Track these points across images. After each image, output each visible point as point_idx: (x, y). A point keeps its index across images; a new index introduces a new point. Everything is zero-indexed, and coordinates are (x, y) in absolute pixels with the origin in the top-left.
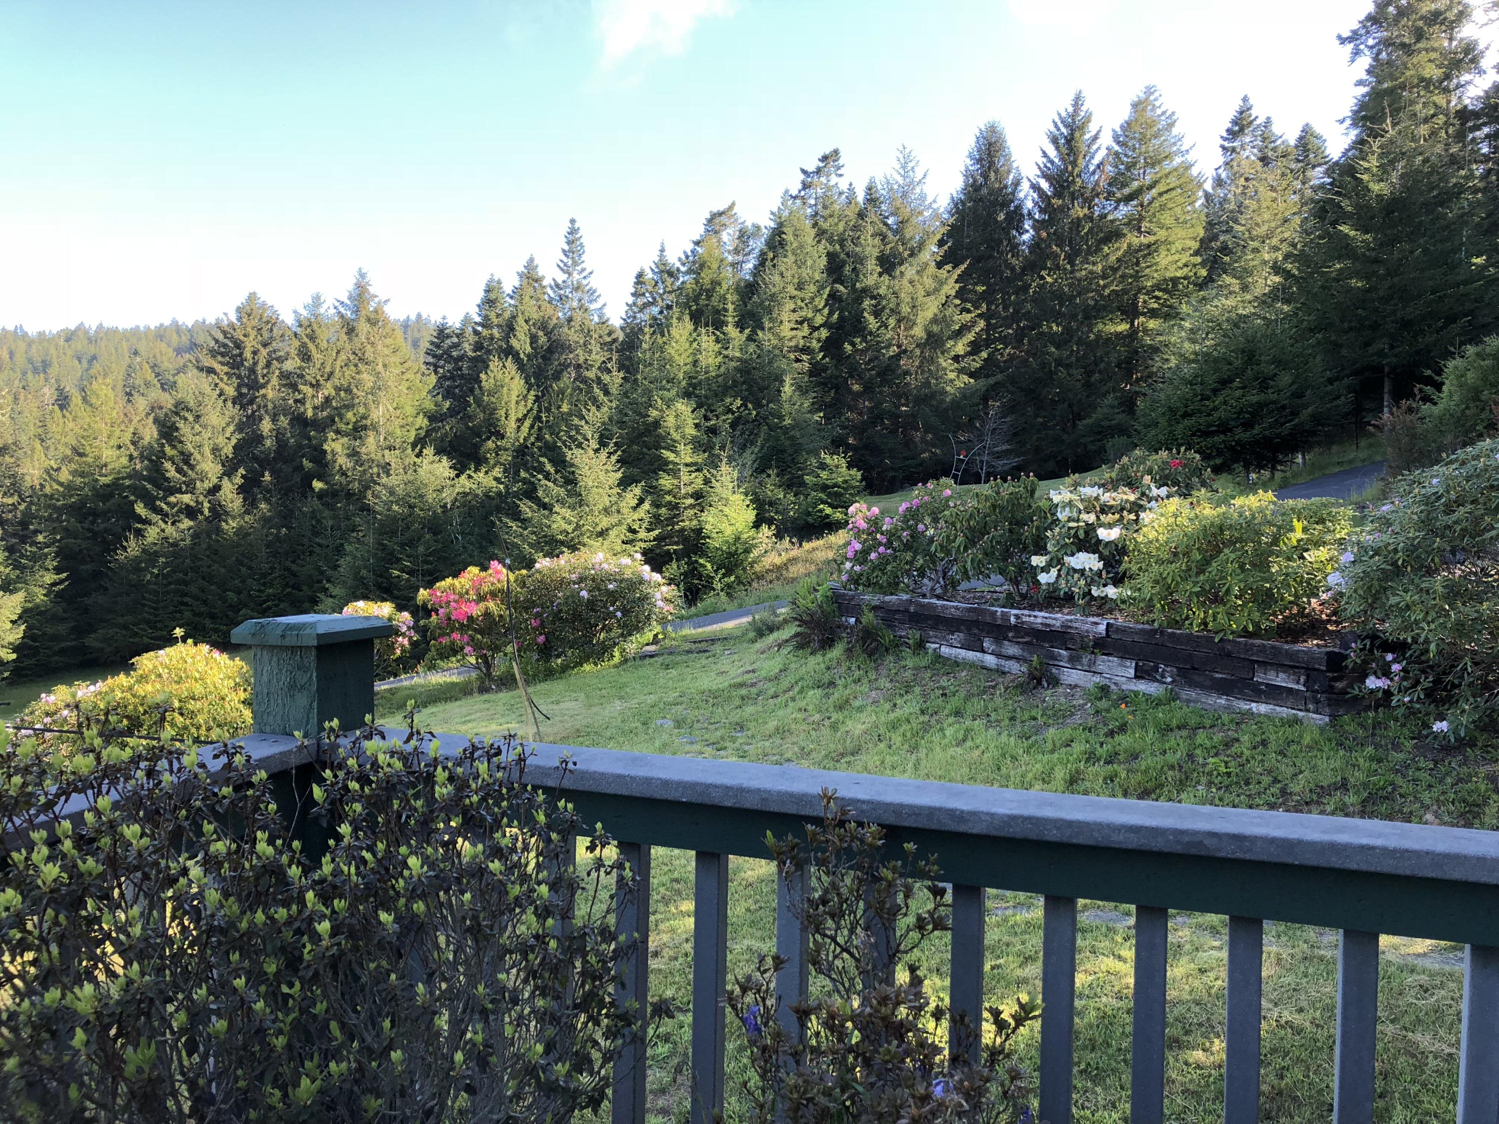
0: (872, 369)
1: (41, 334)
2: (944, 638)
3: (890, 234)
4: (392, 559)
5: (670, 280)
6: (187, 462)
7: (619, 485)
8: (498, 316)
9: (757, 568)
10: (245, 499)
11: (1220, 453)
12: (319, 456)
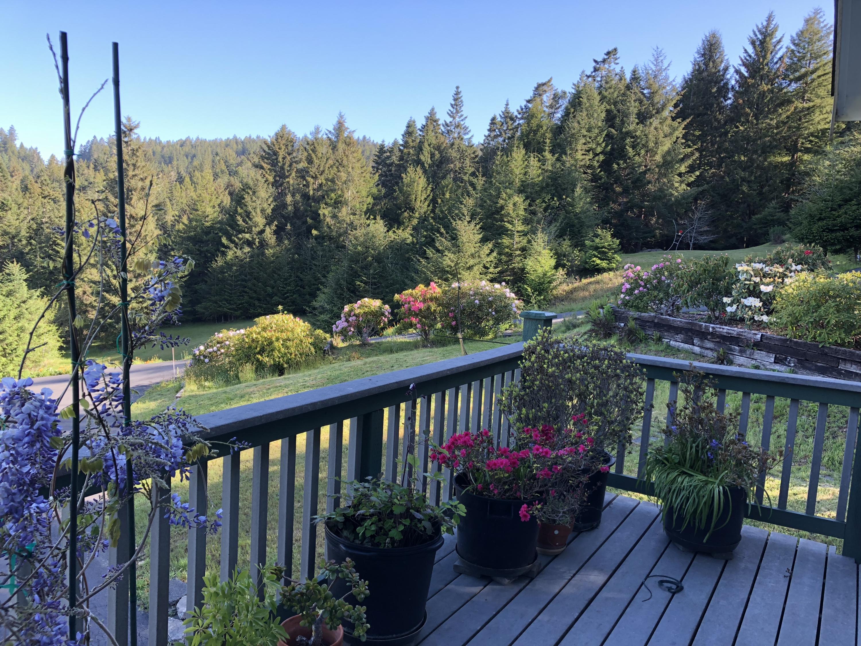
0: (629, 179)
1: (168, 142)
2: (672, 337)
3: (645, 99)
4: (356, 275)
5: (510, 122)
6: (248, 216)
7: (480, 242)
8: (413, 141)
9: (555, 292)
10: (277, 238)
11: (839, 242)
12: (316, 216)
